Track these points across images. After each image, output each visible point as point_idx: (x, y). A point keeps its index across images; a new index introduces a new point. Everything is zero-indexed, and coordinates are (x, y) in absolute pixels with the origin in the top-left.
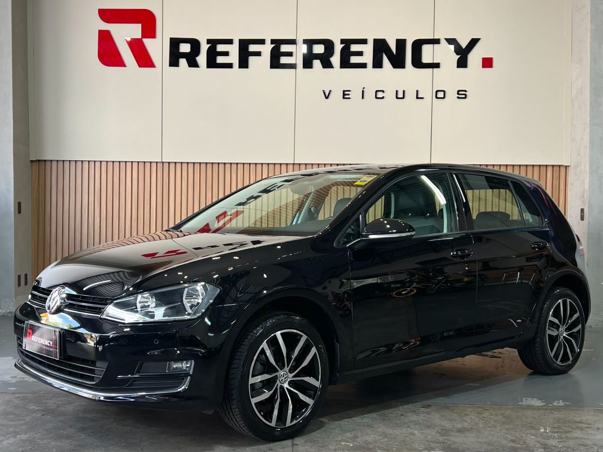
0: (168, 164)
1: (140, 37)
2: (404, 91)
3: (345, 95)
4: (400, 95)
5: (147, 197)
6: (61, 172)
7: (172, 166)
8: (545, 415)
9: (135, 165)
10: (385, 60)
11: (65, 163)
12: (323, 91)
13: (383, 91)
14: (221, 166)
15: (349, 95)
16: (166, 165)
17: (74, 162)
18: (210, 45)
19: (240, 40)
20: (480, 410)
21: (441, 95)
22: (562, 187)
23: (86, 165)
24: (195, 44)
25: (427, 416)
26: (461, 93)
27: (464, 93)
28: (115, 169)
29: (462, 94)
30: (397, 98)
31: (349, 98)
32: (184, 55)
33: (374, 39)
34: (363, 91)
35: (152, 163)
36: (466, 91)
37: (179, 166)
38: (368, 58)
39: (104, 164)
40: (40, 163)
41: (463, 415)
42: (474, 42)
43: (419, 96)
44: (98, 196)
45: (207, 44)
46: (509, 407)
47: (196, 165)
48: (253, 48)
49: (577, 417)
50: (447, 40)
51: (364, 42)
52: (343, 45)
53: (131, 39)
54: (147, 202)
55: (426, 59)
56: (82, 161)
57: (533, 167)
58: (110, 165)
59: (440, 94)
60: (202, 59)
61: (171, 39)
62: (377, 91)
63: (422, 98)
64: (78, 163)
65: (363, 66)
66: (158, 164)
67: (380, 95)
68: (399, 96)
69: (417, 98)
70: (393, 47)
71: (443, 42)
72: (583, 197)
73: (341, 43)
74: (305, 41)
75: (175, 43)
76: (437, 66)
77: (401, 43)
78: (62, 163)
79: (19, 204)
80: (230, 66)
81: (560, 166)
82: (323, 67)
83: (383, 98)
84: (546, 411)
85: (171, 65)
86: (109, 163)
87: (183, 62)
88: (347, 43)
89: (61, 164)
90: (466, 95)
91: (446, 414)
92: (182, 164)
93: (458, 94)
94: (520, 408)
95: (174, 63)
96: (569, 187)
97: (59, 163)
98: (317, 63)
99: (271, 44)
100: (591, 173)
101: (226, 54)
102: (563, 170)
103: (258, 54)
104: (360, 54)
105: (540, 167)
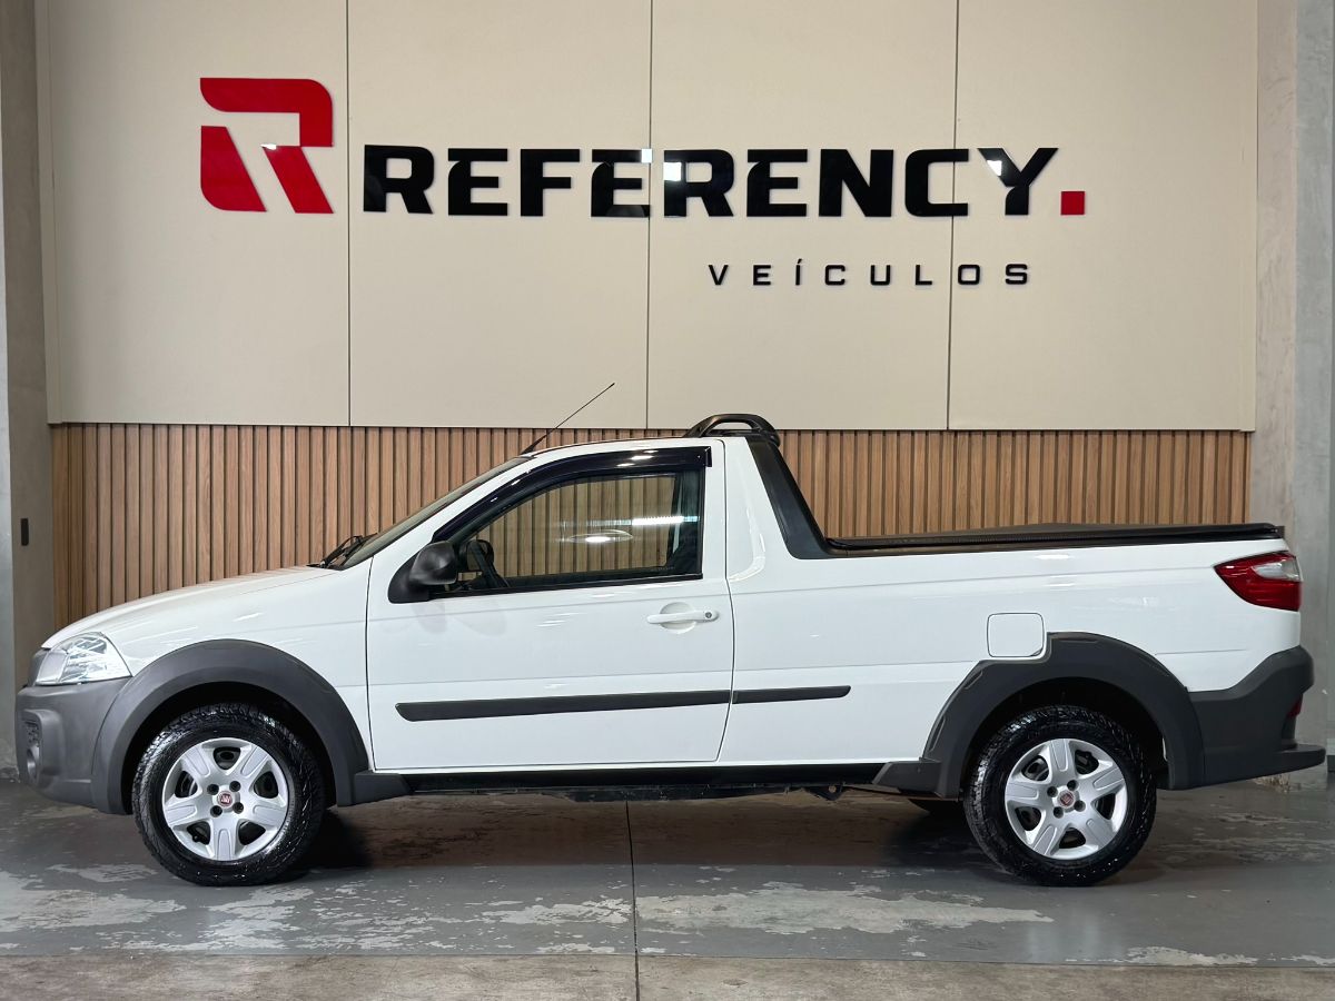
0: (363, 432)
1: (296, 142)
2: (888, 268)
3: (759, 275)
4: (881, 277)
5: (317, 505)
6: (119, 452)
7: (373, 436)
8: (1195, 987)
9: (289, 435)
10: (848, 200)
11: (130, 429)
12: (711, 267)
13: (843, 268)
14: (484, 436)
15: (766, 275)
16: (359, 435)
17: (151, 429)
18: (453, 163)
19: (524, 152)
20: (1052, 976)
21: (969, 275)
22: (1238, 480)
23: (177, 434)
24: (422, 160)
25: (937, 991)
26: (1013, 270)
27: (1021, 270)
28: (243, 444)
29: (1017, 274)
30: (874, 282)
31: (768, 283)
32: (397, 185)
33: (823, 151)
34: (798, 268)
35: (328, 430)
36: (1024, 267)
37: (388, 436)
38: (809, 191)
39: (218, 433)
40: (74, 430)
41: (1016, 988)
42: (1043, 157)
43: (923, 279)
44: (205, 505)
45: (450, 159)
46: (1117, 969)
47: (426, 433)
48: (551, 170)
49: (1265, 990)
50: (982, 151)
51: (799, 156)
52: (753, 164)
53: (278, 147)
54: (318, 518)
55: (938, 194)
56: (168, 426)
57: (1174, 435)
58: (233, 433)
59: (967, 274)
60: (438, 194)
61: (366, 146)
62: (829, 268)
63: (930, 283)
64: (158, 430)
65: (799, 210)
66: (342, 431)
67: (836, 275)
68: (877, 279)
69: (918, 282)
70: (865, 168)
71: (975, 156)
72: (1282, 501)
73: (750, 160)
74: (671, 156)
75: (376, 157)
76: (960, 210)
77: (882, 160)
78: (122, 429)
79: (25, 523)
80: (500, 209)
81: (1232, 432)
82: (712, 213)
83: (842, 282)
84: (1197, 978)
85: (367, 208)
86: (229, 430)
87: (395, 200)
88: (762, 158)
89: (119, 431)
90: (1024, 275)
91: (979, 987)
92: (394, 432)
93: (1008, 273)
94: (1143, 971)
95: (374, 203)
96: (1252, 479)
97: (115, 429)
98: (695, 205)
99: (594, 160)
100: (1300, 448)
101: (492, 182)
102: (1238, 440)
103: (564, 183)
104: (791, 183)
105: (1188, 435)
